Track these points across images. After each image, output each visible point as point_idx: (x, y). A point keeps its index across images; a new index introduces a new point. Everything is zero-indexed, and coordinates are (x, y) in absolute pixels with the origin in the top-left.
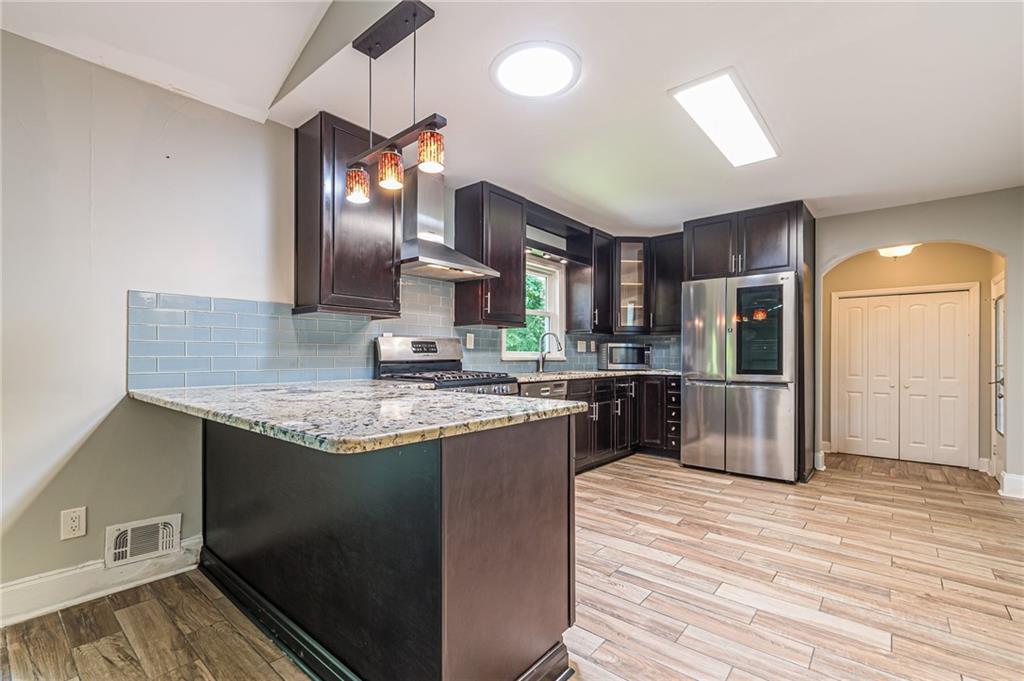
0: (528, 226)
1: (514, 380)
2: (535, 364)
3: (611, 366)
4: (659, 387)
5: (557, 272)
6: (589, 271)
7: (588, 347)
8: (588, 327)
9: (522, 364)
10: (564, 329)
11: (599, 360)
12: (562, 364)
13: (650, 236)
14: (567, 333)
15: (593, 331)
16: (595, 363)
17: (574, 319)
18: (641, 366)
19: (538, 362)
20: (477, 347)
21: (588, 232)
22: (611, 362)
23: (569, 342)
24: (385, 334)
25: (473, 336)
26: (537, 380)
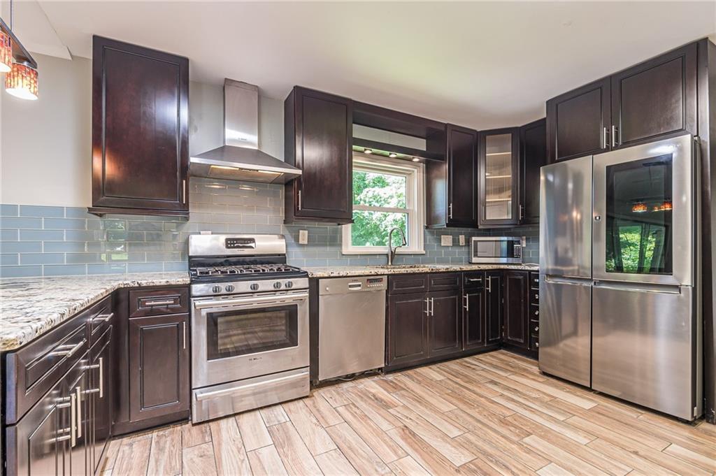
0: (354, 125)
1: (305, 274)
2: (385, 257)
3: (474, 260)
4: (522, 282)
5: (416, 170)
6: (445, 167)
7: (456, 243)
8: (443, 222)
9: (368, 258)
10: (423, 223)
11: (469, 253)
12: (420, 257)
13: (520, 125)
14: (427, 228)
15: (448, 225)
16: (464, 257)
17: (433, 215)
18: (511, 260)
20: (312, 242)
21: (443, 129)
22: (476, 255)
23: (428, 237)
25: (306, 232)
26: (341, 275)
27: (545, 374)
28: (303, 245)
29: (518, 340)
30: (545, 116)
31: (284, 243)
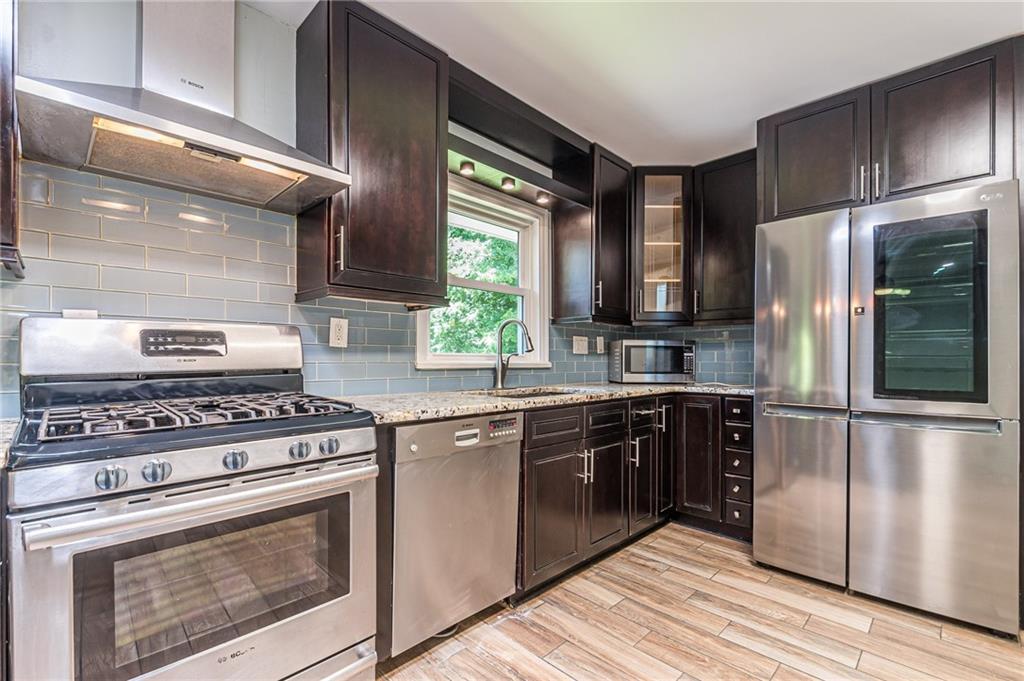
0: (450, 124)
2: (490, 374)
3: (627, 377)
4: (710, 415)
5: (537, 221)
6: (588, 221)
7: (592, 347)
8: (586, 312)
9: (462, 375)
10: (548, 315)
11: (610, 366)
12: (544, 374)
13: (694, 164)
14: (553, 322)
15: (595, 318)
16: (604, 372)
17: (564, 299)
18: (677, 378)
19: (494, 370)
20: (355, 345)
21: (587, 150)
22: (628, 370)
23: (555, 339)
24: (65, 312)
25: (345, 323)
26: (441, 415)
27: (760, 565)
28: (337, 350)
29: (701, 507)
30: (755, 146)
31: (299, 345)
